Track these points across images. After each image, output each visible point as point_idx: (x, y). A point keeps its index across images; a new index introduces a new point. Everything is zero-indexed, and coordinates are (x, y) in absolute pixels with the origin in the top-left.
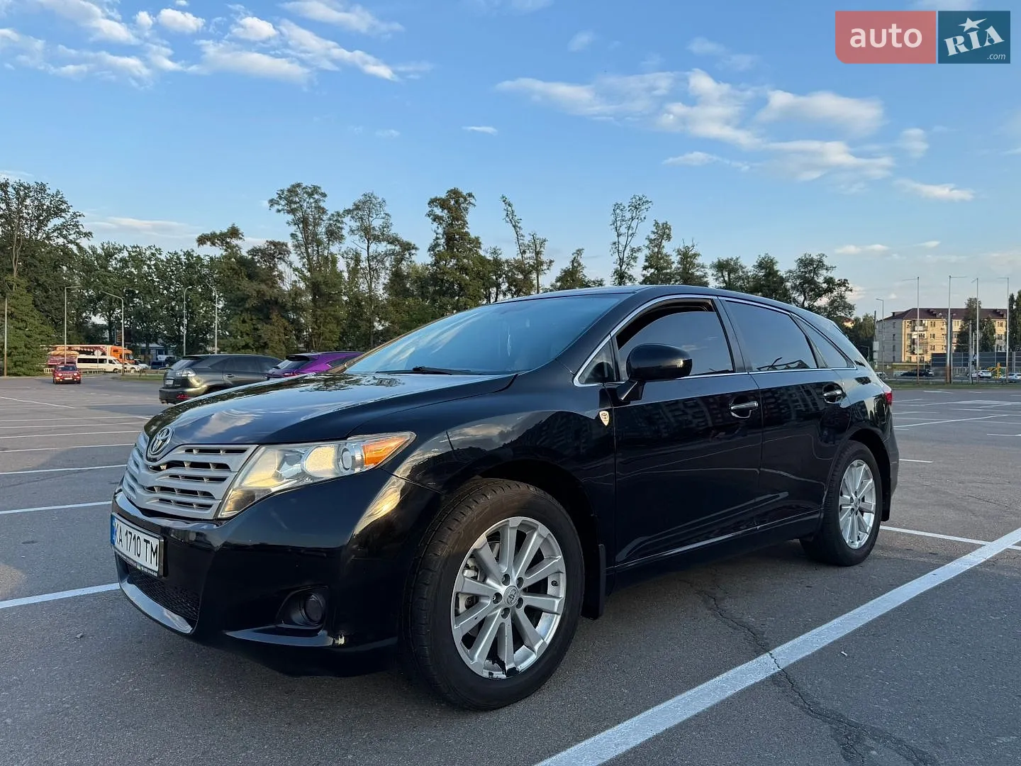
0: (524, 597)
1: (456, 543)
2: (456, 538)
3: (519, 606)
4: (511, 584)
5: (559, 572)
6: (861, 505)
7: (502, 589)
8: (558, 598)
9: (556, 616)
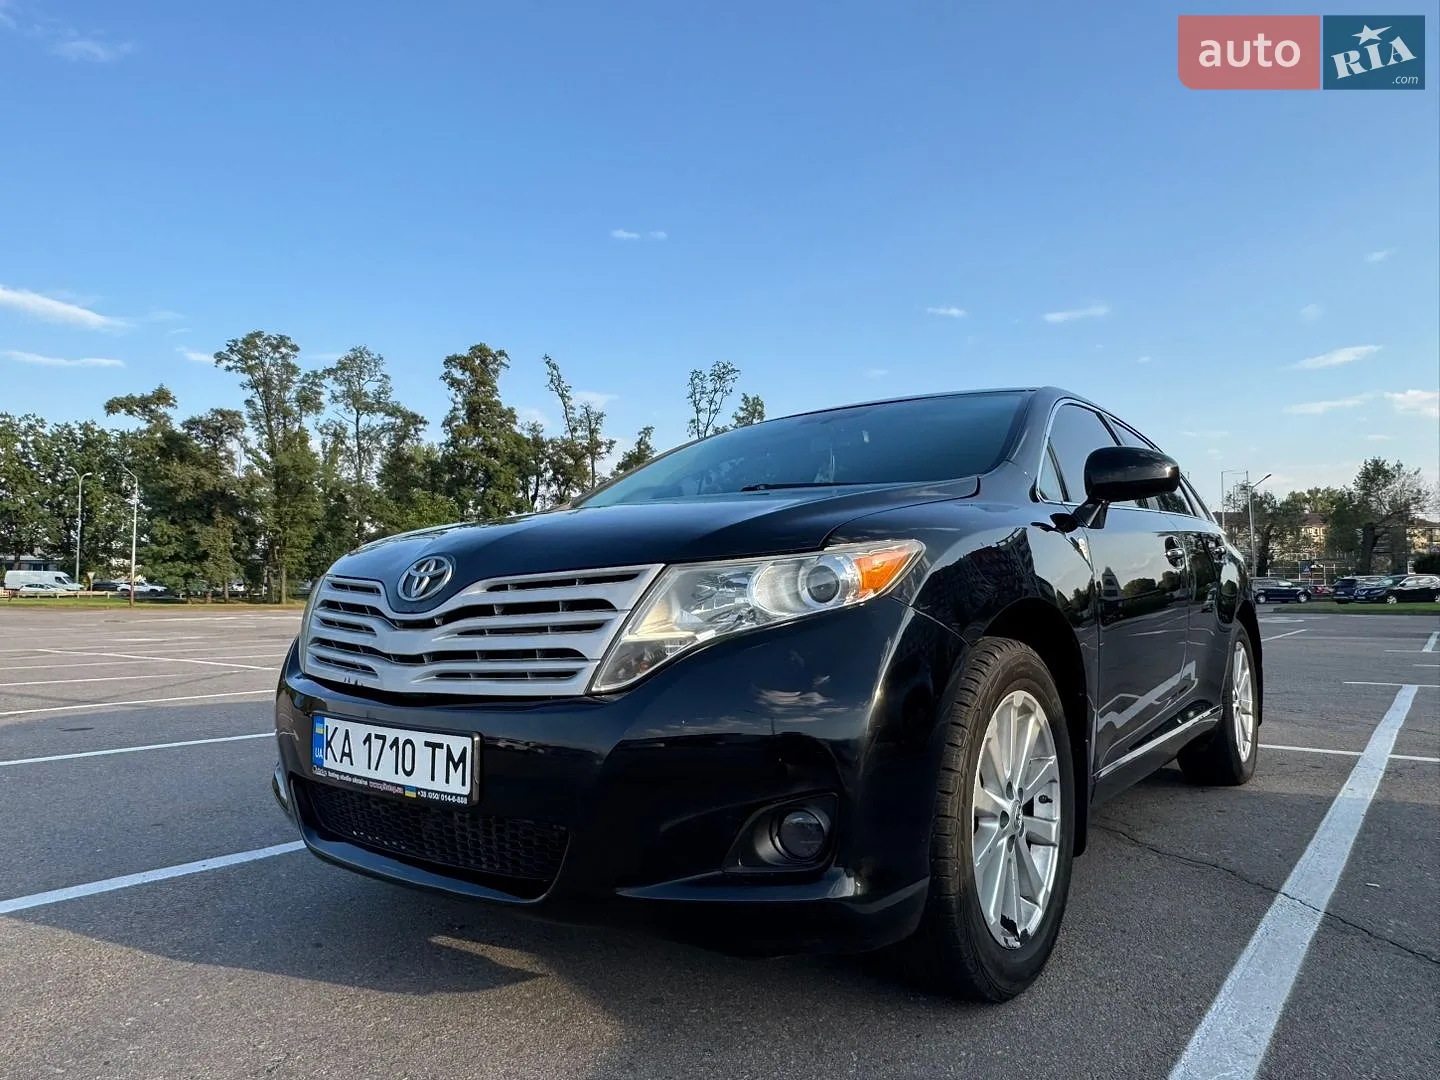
0: (1023, 818)
1: (976, 726)
2: (975, 718)
4: (1014, 798)
7: (1007, 806)
8: (1053, 821)
9: (1051, 848)
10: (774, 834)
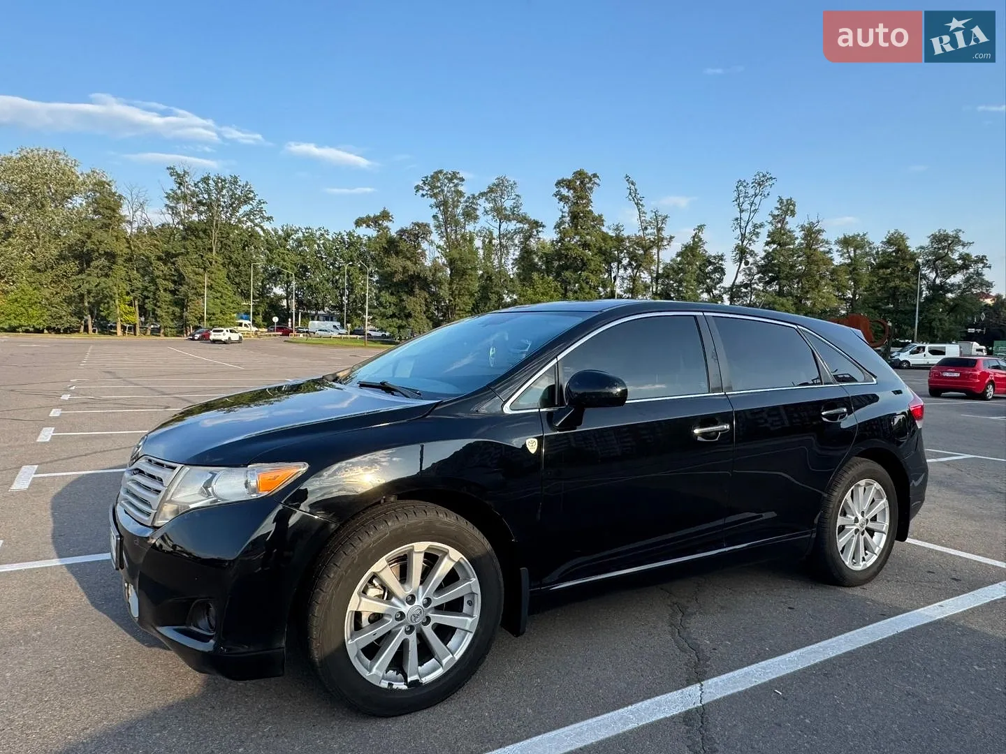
1: (349, 567)
2: (349, 562)
3: (426, 624)
4: (416, 603)
5: (474, 593)
6: (871, 525)
7: (406, 609)
9: (468, 633)
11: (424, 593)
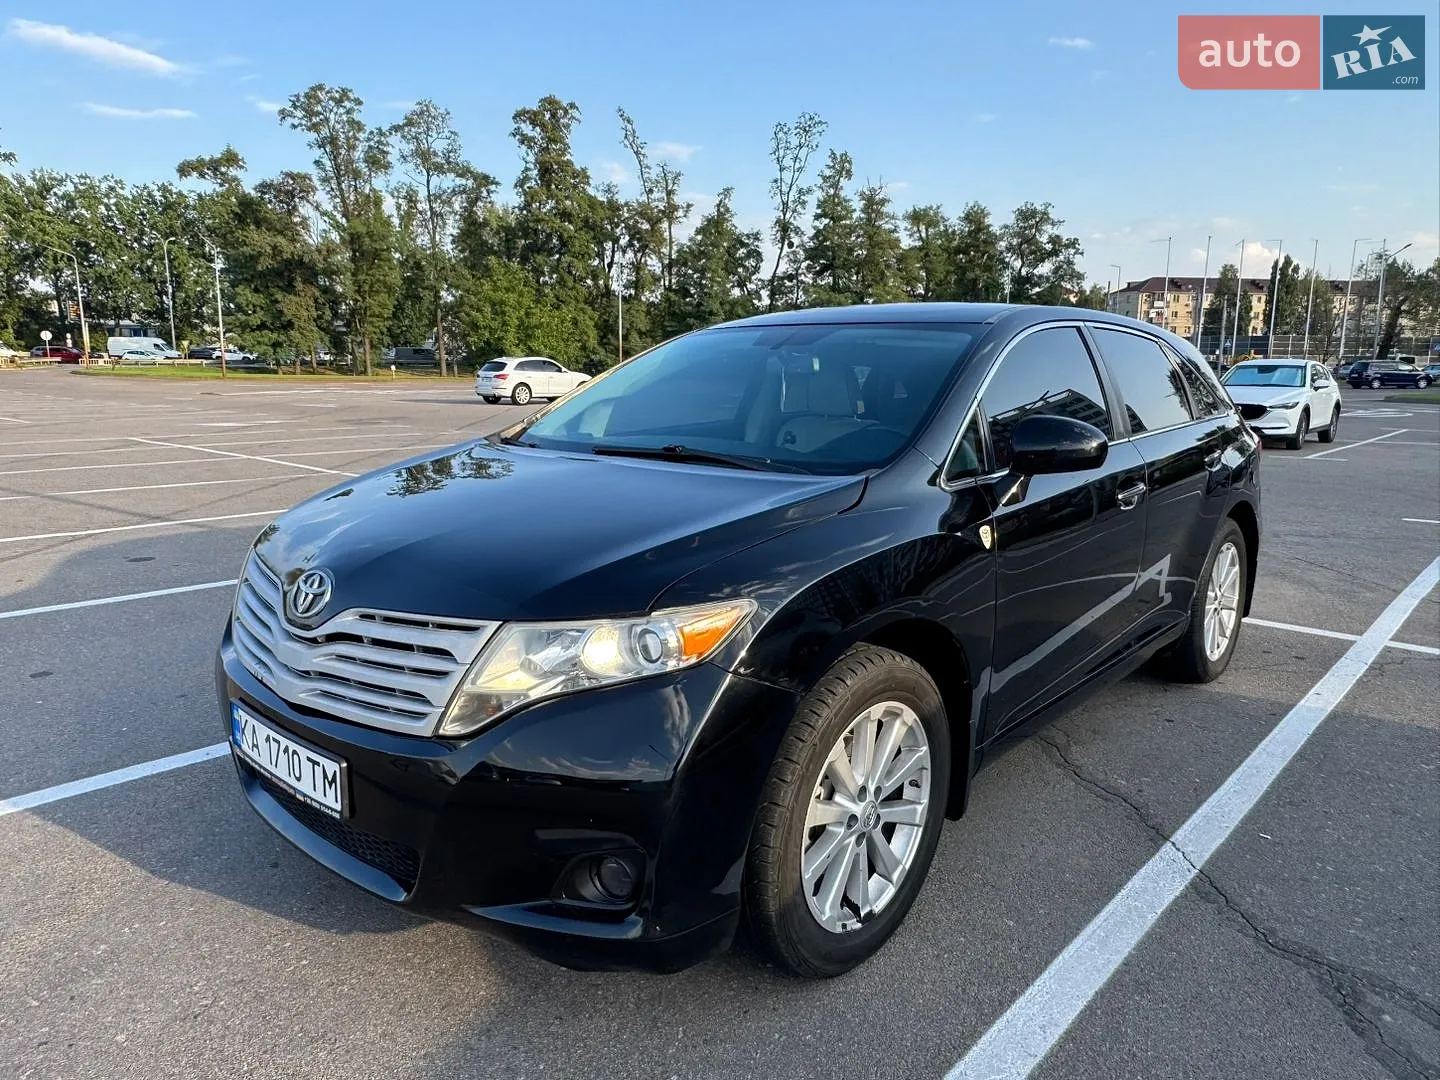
0: (881, 811)
1: (811, 760)
2: (810, 752)
3: (876, 825)
4: (867, 799)
5: (923, 768)
7: (857, 809)
8: (920, 803)
9: (916, 828)
10: (593, 875)
11: (873, 781)
